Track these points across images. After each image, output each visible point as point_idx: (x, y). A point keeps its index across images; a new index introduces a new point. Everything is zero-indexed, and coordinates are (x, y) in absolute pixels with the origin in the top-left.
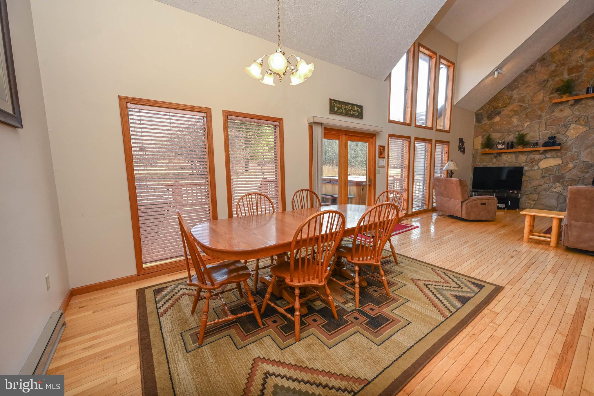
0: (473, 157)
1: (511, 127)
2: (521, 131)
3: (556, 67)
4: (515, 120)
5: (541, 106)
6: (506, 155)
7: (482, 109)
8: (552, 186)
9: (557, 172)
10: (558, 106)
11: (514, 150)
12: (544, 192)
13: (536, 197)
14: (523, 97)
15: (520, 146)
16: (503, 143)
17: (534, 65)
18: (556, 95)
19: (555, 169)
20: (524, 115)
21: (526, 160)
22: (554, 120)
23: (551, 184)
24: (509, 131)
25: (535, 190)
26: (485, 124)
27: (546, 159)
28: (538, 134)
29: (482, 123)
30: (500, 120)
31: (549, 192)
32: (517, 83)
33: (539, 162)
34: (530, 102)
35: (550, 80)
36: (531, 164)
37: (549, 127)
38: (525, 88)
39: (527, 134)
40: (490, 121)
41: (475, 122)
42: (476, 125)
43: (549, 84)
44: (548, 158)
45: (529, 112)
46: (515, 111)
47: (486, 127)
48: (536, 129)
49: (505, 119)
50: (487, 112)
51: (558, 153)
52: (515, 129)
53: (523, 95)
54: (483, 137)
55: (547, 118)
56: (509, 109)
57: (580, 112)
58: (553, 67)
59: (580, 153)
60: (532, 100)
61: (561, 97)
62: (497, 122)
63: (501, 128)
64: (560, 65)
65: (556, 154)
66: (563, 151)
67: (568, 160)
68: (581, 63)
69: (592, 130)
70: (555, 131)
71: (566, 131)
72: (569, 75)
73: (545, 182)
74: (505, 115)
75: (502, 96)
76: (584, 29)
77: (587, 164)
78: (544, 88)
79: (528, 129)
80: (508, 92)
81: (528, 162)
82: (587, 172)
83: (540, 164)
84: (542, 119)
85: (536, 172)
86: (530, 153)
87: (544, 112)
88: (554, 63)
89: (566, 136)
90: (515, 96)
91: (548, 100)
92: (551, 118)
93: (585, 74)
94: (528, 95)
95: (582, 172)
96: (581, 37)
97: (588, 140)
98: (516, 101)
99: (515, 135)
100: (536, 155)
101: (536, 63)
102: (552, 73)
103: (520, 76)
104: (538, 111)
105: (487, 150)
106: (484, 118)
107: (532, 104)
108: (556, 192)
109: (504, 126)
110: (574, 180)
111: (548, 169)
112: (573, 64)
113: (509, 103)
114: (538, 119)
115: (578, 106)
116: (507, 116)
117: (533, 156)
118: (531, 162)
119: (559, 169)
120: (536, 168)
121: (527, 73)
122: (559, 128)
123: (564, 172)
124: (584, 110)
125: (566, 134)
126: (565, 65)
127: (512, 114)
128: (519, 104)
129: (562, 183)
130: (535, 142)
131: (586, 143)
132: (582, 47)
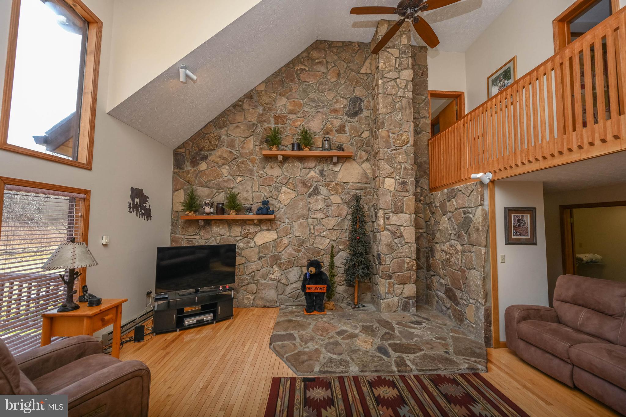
0: (172, 224)
1: (221, 181)
2: (233, 188)
3: (263, 110)
4: (225, 171)
5: (251, 157)
6: (217, 224)
7: (183, 146)
8: (270, 271)
9: (274, 251)
10: (269, 162)
11: (226, 217)
12: (262, 281)
13: (253, 287)
14: (232, 140)
15: (232, 211)
16: (212, 205)
17: (241, 100)
18: (265, 146)
19: (271, 247)
20: (234, 165)
21: (241, 232)
22: (266, 179)
23: (269, 268)
24: (219, 188)
25: (253, 277)
26: (188, 172)
27: (261, 232)
28: (251, 195)
29: (184, 168)
30: (208, 168)
31: (267, 279)
32: (225, 120)
33: (254, 236)
34: (240, 149)
35: (259, 125)
36: (246, 239)
37: (262, 188)
38: (234, 129)
39: (239, 193)
40: (195, 168)
41: (174, 165)
42: (175, 171)
43: (259, 129)
44: (264, 230)
45: (240, 162)
46: (224, 159)
47: (189, 176)
48: (249, 189)
49: (214, 168)
50: (190, 152)
51: (273, 223)
52: (225, 184)
53: (232, 138)
54: (185, 191)
55: (259, 175)
56: (217, 154)
57: (288, 172)
58: (260, 110)
59: (292, 225)
60: (242, 148)
61: (271, 149)
62: (203, 170)
63: (209, 181)
64: (267, 109)
65: (271, 225)
66: (276, 222)
67: (283, 233)
68: (285, 113)
69: (300, 197)
70: (268, 193)
71: (278, 196)
72: (276, 124)
73: (262, 266)
74: (213, 161)
75: (209, 133)
76: (284, 75)
77: (299, 240)
78: (253, 133)
79: (240, 187)
80: (214, 129)
81: (243, 235)
82: (300, 251)
83: (256, 239)
84: (254, 176)
85: (253, 251)
86: (244, 222)
87: (255, 165)
88: (261, 105)
89: (279, 202)
90: (223, 137)
91: (258, 150)
92: (263, 175)
93: (289, 128)
94: (237, 138)
95: (295, 251)
96: (282, 83)
97: (298, 209)
98: (225, 145)
99: (225, 194)
100: (251, 226)
101: (244, 99)
102: (260, 117)
103: (228, 111)
104: (250, 164)
105: (190, 214)
106: (186, 162)
107: (243, 153)
108: (274, 278)
109: (212, 179)
110: (289, 262)
111: (264, 246)
112: (279, 112)
113: (217, 145)
114: (250, 175)
115: (286, 165)
116: (216, 164)
117: (248, 228)
118: (246, 235)
119: (275, 246)
120: (252, 244)
121: (235, 109)
122: (271, 190)
123: (280, 250)
124: (292, 170)
125: (278, 199)
126: (271, 110)
127: (221, 161)
128: (228, 149)
129: (279, 266)
130: (248, 206)
131: (297, 213)
132: (284, 95)
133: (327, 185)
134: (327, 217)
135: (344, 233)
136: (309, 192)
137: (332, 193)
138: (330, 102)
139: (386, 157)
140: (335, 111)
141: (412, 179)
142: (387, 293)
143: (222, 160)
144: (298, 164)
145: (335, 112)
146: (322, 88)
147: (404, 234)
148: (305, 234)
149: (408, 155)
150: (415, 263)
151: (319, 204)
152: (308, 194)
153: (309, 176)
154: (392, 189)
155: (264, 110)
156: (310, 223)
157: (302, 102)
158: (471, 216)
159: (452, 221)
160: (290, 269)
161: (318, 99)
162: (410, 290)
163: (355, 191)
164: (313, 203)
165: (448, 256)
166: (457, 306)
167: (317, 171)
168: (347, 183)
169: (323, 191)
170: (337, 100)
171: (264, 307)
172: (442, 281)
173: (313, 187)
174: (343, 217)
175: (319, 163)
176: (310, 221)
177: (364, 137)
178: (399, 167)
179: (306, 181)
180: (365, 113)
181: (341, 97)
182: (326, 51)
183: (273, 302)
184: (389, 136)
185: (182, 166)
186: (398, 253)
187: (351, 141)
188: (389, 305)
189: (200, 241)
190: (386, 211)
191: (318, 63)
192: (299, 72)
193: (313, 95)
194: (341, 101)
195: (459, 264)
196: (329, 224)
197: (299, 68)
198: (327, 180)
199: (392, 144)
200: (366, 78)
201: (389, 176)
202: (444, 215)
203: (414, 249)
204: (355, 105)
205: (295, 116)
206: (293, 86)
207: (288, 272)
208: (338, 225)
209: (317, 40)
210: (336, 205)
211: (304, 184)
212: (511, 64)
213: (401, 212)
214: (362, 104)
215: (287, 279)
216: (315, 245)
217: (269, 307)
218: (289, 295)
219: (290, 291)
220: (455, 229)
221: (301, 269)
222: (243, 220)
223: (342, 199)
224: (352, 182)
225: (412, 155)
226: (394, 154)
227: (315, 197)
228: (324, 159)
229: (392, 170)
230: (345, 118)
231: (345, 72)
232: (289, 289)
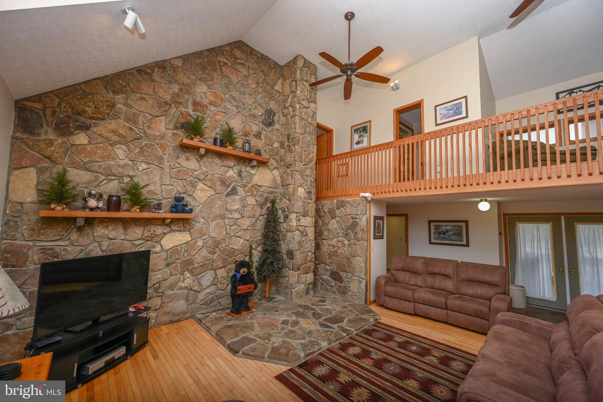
1: (114, 165)
2: (133, 177)
3: (179, 90)
5: (162, 141)
6: (104, 224)
7: (39, 98)
8: (180, 278)
9: (185, 255)
10: (184, 151)
11: (122, 214)
12: (170, 292)
13: (158, 302)
14: (134, 114)
15: (134, 207)
16: (100, 197)
17: (151, 68)
18: (180, 132)
19: (183, 250)
20: (136, 147)
21: (143, 234)
22: (179, 171)
23: (178, 276)
24: (109, 174)
26: (51, 143)
27: (171, 233)
28: (160, 188)
29: (39, 135)
30: (90, 143)
31: (176, 289)
32: (124, 83)
33: (162, 239)
34: (145, 128)
35: (173, 105)
36: (149, 242)
37: (174, 181)
40: (64, 139)
41: (16, 126)
42: (18, 135)
43: (173, 111)
44: (174, 231)
45: (146, 145)
46: (120, 135)
47: (53, 148)
48: (157, 180)
49: (101, 145)
50: (54, 113)
51: (186, 223)
52: (120, 170)
53: (134, 110)
54: (40, 172)
55: (170, 166)
56: (109, 127)
57: (206, 168)
58: (176, 88)
59: (208, 225)
60: (149, 127)
61: (192, 139)
62: (80, 145)
63: (91, 162)
64: (184, 91)
65: (184, 226)
66: (190, 222)
67: (197, 234)
68: (205, 101)
69: (217, 195)
70: (182, 189)
71: (193, 192)
72: (194, 110)
73: (171, 274)
74: (100, 135)
75: (94, 94)
76: (206, 60)
77: (215, 241)
78: (165, 114)
79: (145, 177)
80: (104, 92)
81: (146, 238)
82: (215, 253)
83: (164, 242)
84: (164, 165)
85: (159, 257)
86: (148, 222)
87: (166, 153)
88: (176, 82)
89: (193, 199)
90: (119, 106)
91: (171, 135)
92: (176, 167)
93: (209, 119)
94: (142, 113)
95: (210, 253)
96: (204, 68)
97: (216, 208)
98: (123, 117)
99: (120, 183)
100: (157, 227)
101: (154, 67)
102: (176, 96)
103: (129, 73)
104: (159, 149)
105: (59, 208)
106: (45, 125)
107: (150, 135)
108: (185, 287)
109: (98, 160)
110: (204, 265)
111: (174, 250)
112: (198, 99)
113: (108, 114)
114: (159, 164)
115: (204, 159)
116: (105, 140)
117: (153, 228)
118: (150, 238)
119: (188, 250)
120: (158, 249)
121: (140, 74)
122: (185, 185)
123: (193, 253)
124: (210, 166)
125: (194, 195)
126: (189, 93)
127: (115, 138)
128: (127, 124)
129: (191, 272)
130: (155, 202)
131: (214, 213)
132: (205, 82)
133: (244, 186)
134: (243, 217)
135: (256, 232)
136: (227, 191)
137: (248, 194)
138: (250, 107)
139: (299, 170)
140: (254, 116)
141: (314, 190)
142: (296, 283)
143: (117, 137)
144: (217, 161)
145: (253, 118)
146: (243, 89)
147: (308, 233)
148: (221, 234)
149: (312, 171)
150: (314, 256)
151: (236, 204)
152: (226, 193)
153: (228, 174)
154: (303, 197)
155: (181, 90)
156: (226, 224)
157: (224, 97)
158: (358, 220)
159: (340, 223)
160: (203, 274)
161: (239, 99)
162: (310, 277)
163: (267, 194)
164: (231, 202)
165: (335, 249)
166: (341, 283)
167: (235, 170)
168: (261, 186)
169: (240, 192)
170: (256, 106)
171: (172, 322)
172: (328, 267)
173: (231, 187)
174: (256, 218)
175: (238, 163)
176: (227, 221)
177: (275, 147)
178: (307, 179)
179: (225, 180)
180: (277, 126)
181: (259, 105)
182: (247, 55)
183: (182, 314)
184: (302, 153)
185: (36, 131)
186: (304, 249)
187: (265, 148)
188: (298, 292)
189: (69, 248)
190: (298, 214)
191: (240, 63)
192: (222, 64)
193: (235, 94)
194: (259, 108)
195: (345, 254)
196: (244, 225)
197: (222, 60)
198: (244, 181)
199: (303, 159)
200: (278, 95)
201: (301, 186)
202: (332, 219)
203: (313, 245)
204: (270, 116)
205: (216, 109)
206: (215, 76)
207: (201, 277)
208: (252, 225)
209: (241, 41)
210: (251, 207)
211: (223, 182)
212: (368, 124)
213: (307, 216)
214: (275, 117)
215: (200, 284)
216: (230, 246)
217: (177, 321)
218: (201, 303)
219: (202, 298)
220: (343, 230)
221: (216, 272)
222: (146, 218)
223: (256, 201)
224: (265, 186)
225: (315, 171)
226: (305, 168)
227: (232, 197)
228: (242, 160)
229: (303, 181)
230: (262, 125)
231: (262, 83)
232: (201, 296)
